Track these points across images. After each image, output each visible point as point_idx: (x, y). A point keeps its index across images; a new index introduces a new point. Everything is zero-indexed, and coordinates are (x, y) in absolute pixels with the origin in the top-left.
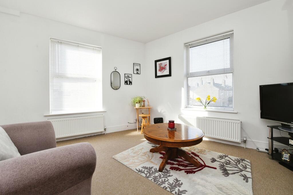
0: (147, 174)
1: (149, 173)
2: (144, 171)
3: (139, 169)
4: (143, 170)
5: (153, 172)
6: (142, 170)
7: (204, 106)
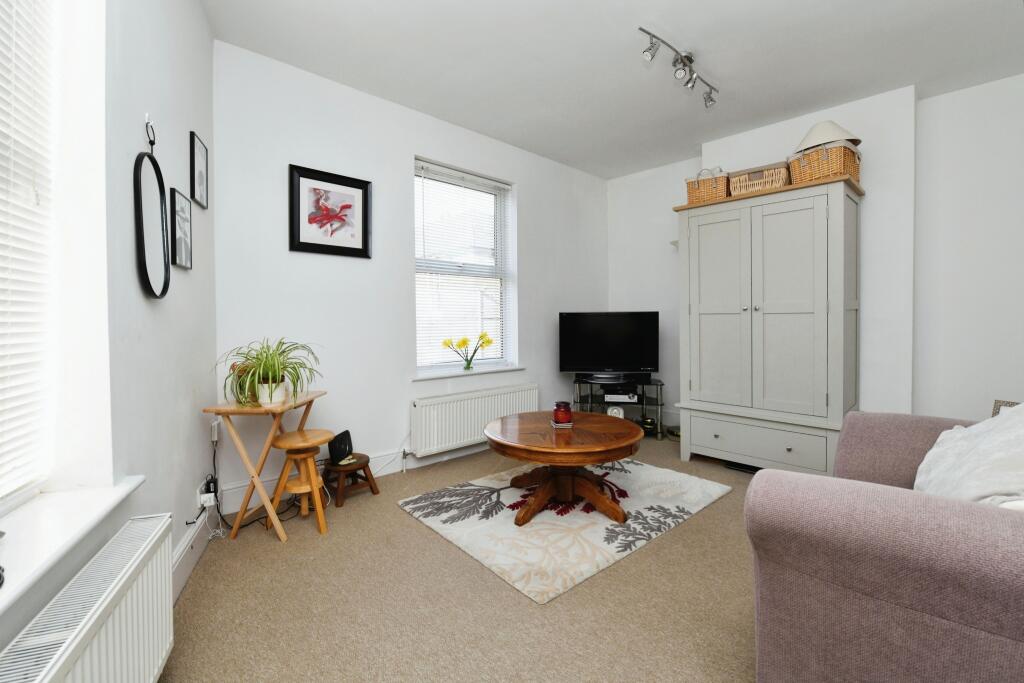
7: (465, 363)
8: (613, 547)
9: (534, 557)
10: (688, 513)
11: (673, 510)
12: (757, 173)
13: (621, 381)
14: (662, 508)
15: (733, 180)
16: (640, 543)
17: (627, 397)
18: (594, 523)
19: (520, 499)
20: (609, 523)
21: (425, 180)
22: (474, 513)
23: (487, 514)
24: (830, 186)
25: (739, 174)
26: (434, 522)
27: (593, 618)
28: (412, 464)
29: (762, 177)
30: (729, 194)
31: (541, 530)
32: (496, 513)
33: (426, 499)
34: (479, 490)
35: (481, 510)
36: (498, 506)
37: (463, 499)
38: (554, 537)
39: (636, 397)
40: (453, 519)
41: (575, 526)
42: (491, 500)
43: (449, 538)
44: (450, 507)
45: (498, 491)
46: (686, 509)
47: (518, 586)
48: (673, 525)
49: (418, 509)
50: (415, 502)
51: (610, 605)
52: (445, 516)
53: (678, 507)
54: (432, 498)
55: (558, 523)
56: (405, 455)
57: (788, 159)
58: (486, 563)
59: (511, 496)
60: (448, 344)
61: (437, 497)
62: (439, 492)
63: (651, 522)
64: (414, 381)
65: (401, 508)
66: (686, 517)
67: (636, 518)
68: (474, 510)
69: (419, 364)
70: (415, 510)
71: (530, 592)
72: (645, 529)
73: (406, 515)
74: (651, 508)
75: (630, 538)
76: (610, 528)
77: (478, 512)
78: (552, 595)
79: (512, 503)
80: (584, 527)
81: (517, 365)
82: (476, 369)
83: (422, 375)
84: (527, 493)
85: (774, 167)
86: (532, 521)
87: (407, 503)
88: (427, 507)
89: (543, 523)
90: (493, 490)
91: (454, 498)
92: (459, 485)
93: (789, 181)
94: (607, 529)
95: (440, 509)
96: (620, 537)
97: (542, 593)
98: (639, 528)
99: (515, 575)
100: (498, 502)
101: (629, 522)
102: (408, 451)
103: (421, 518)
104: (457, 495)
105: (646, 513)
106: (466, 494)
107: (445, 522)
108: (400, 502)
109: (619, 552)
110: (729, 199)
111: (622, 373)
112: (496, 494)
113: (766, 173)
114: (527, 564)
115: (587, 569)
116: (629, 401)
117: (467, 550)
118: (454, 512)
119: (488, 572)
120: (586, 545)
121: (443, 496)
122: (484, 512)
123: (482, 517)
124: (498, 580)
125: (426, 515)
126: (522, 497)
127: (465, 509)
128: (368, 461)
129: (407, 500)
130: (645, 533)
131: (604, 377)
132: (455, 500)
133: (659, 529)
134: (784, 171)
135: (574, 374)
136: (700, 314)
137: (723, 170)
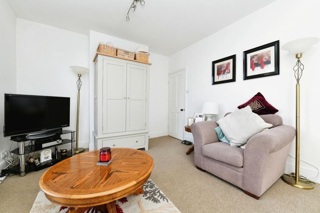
0: (157, 193)
1: (154, 193)
2: (159, 196)
3: (164, 200)
4: (159, 198)
5: (150, 193)
6: (161, 198)
12: (127, 52)
15: (119, 51)
16: (161, 192)
18: (139, 202)
20: (142, 197)
24: (147, 65)
25: (121, 50)
29: (128, 54)
30: (116, 55)
57: (136, 52)
80: (141, 207)
85: (132, 53)
93: (135, 59)
94: (146, 199)
96: (155, 197)
98: (150, 189)
101: (145, 190)
109: (167, 201)
110: (116, 57)
113: (129, 53)
130: (154, 189)
131: (32, 136)
134: (134, 55)
135: (9, 138)
136: (107, 99)
137: (116, 46)
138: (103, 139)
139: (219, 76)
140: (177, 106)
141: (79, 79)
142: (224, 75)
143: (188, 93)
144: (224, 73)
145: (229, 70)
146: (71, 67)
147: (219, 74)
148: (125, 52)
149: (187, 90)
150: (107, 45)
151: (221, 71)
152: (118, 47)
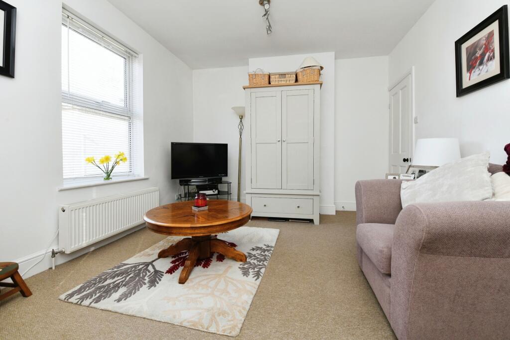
1: (255, 267)
2: (254, 272)
3: (254, 277)
4: (251, 273)
5: (251, 265)
7: (105, 175)
8: (251, 278)
9: (208, 302)
10: (272, 247)
11: (264, 247)
12: (283, 75)
13: (207, 183)
14: (259, 248)
15: (272, 77)
16: (263, 270)
17: (212, 191)
18: (230, 267)
19: (172, 265)
20: (238, 264)
21: (70, 30)
22: (141, 286)
23: (153, 283)
24: (315, 85)
25: (275, 74)
26: (108, 303)
27: (274, 331)
28: (60, 260)
29: (285, 77)
30: (270, 83)
31: (201, 281)
32: (160, 280)
33: (89, 287)
34: (135, 267)
35: (146, 281)
36: (157, 275)
37: (126, 277)
38: (212, 283)
39: (217, 191)
40: (125, 296)
41: (221, 272)
42: (149, 272)
43: (130, 313)
44: (117, 287)
45: (151, 263)
46: (270, 245)
47: (212, 330)
48: (270, 255)
49: (87, 297)
50: (79, 291)
51: (276, 316)
52: (116, 295)
53: (265, 245)
54: (95, 284)
55: (208, 273)
56: (54, 254)
57: (297, 70)
58: (176, 322)
59: (164, 265)
60: (91, 161)
61: (99, 282)
62: (100, 277)
63: (259, 257)
64: (61, 190)
65: (66, 301)
66: (272, 249)
67: (250, 257)
68: (141, 283)
69: (64, 177)
70: (82, 299)
71: (224, 331)
72: (258, 261)
73: (74, 306)
74: (253, 249)
75: (256, 270)
76: (241, 266)
77: (145, 284)
78: (240, 326)
79: (167, 269)
80: (226, 271)
81: (143, 176)
82: (114, 179)
83: (66, 185)
84: (174, 259)
85: (290, 74)
86: (190, 278)
87: (71, 295)
88: (94, 292)
89: (198, 276)
90: (147, 264)
91: (116, 279)
92: (115, 267)
93: (296, 81)
94: (239, 268)
95: (107, 292)
96: (250, 271)
97: (233, 328)
98: (255, 262)
99: (205, 323)
100: (156, 272)
101: (248, 260)
102: (56, 251)
103: (93, 305)
104: (118, 275)
105: (254, 253)
106: (126, 272)
107: (119, 300)
108: (63, 297)
109: (256, 280)
110: (270, 85)
111: (207, 178)
112: (150, 266)
113: (287, 76)
114: (208, 310)
115: (247, 299)
116: (213, 193)
117: (153, 318)
118: (122, 290)
119: (181, 329)
120: (235, 282)
121: (106, 280)
122: (149, 282)
123: (150, 287)
124: (194, 332)
125: (98, 300)
126: (173, 262)
127: (132, 284)
128: (17, 268)
129: (70, 292)
130: (261, 264)
131: (195, 182)
132: (118, 279)
133: (266, 260)
134: (295, 76)
135: (178, 181)
136: (256, 143)
137: (267, 71)
138: (253, 195)
139: (470, 73)
140: (400, 152)
141: (241, 121)
142: (481, 67)
143: (417, 123)
144: (481, 63)
145: (493, 51)
146: (233, 108)
147: (470, 68)
148: (281, 76)
149: (414, 116)
150: (257, 73)
151: (476, 58)
152: (271, 71)
